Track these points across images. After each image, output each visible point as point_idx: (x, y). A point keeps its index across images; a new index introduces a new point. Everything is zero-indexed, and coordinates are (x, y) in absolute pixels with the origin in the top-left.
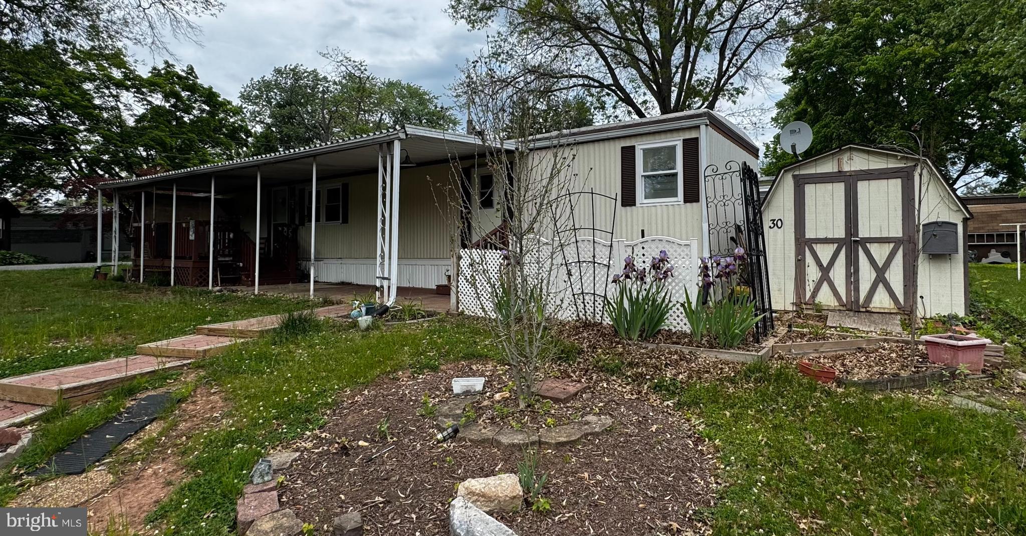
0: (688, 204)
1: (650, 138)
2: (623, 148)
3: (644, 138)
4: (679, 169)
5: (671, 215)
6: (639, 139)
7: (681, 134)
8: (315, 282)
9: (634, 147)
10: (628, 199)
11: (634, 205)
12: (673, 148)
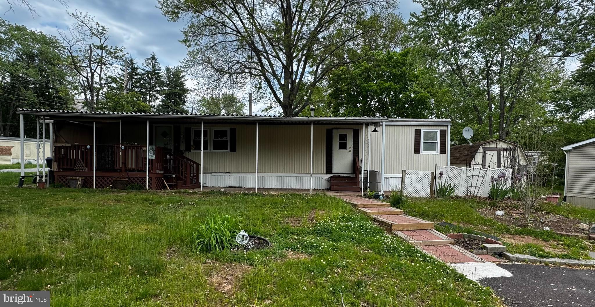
0: (441, 154)
1: (427, 127)
2: (415, 130)
3: (425, 127)
4: (438, 140)
5: (435, 158)
6: (422, 127)
7: (440, 127)
8: (203, 187)
9: (420, 130)
10: (417, 150)
11: (420, 153)
12: (436, 132)
